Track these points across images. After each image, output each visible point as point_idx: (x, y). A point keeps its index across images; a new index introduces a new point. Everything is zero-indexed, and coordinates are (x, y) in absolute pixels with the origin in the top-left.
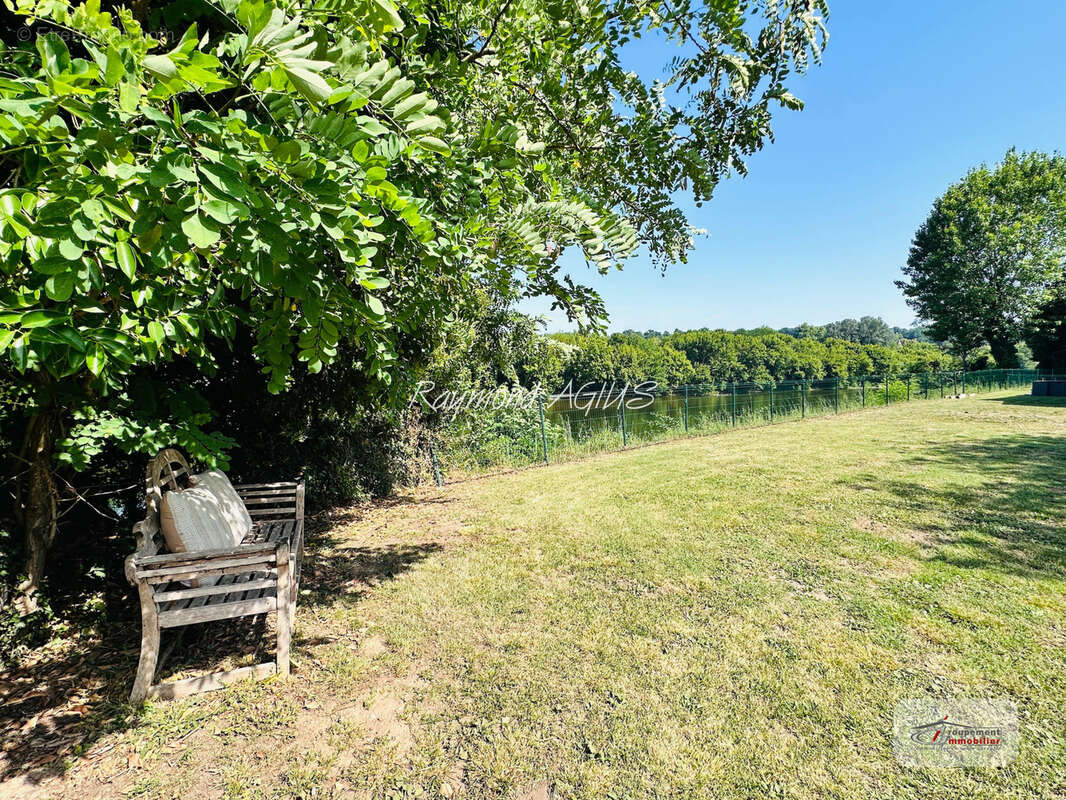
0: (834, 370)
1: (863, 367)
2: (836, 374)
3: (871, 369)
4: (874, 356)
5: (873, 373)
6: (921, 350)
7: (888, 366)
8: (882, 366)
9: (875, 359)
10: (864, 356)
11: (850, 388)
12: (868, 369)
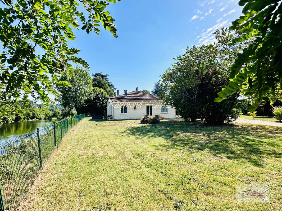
0: (19, 116)
1: (29, 114)
2: (20, 117)
3: (31, 115)
4: (32, 111)
5: (32, 116)
6: (44, 110)
7: (36, 114)
8: (34, 114)
9: (32, 112)
10: (29, 111)
11: (24, 121)
12: (30, 115)
